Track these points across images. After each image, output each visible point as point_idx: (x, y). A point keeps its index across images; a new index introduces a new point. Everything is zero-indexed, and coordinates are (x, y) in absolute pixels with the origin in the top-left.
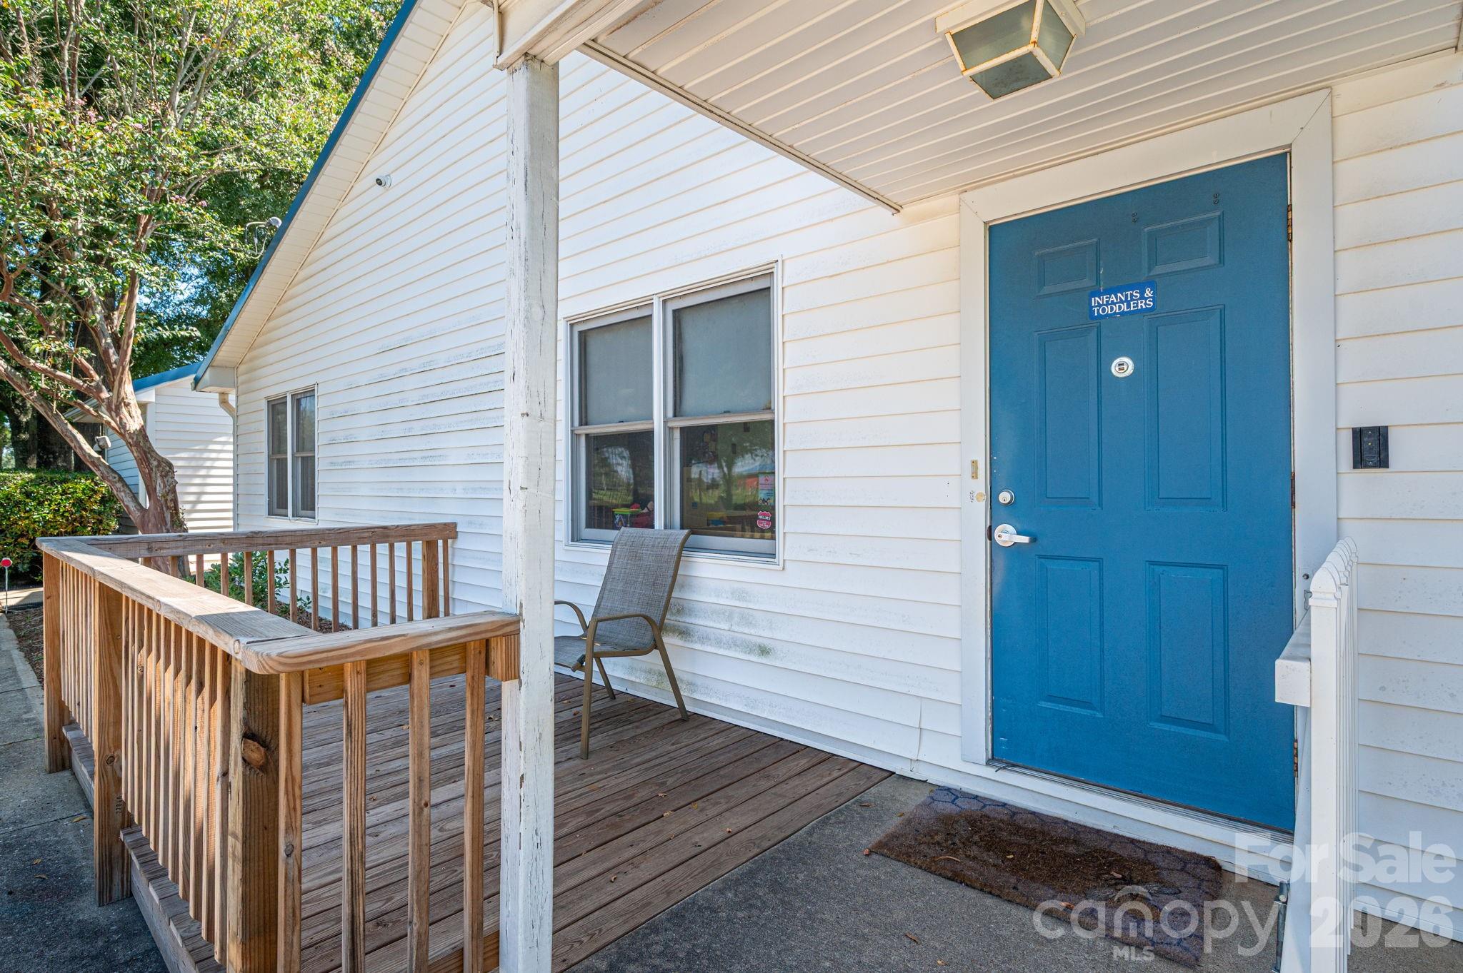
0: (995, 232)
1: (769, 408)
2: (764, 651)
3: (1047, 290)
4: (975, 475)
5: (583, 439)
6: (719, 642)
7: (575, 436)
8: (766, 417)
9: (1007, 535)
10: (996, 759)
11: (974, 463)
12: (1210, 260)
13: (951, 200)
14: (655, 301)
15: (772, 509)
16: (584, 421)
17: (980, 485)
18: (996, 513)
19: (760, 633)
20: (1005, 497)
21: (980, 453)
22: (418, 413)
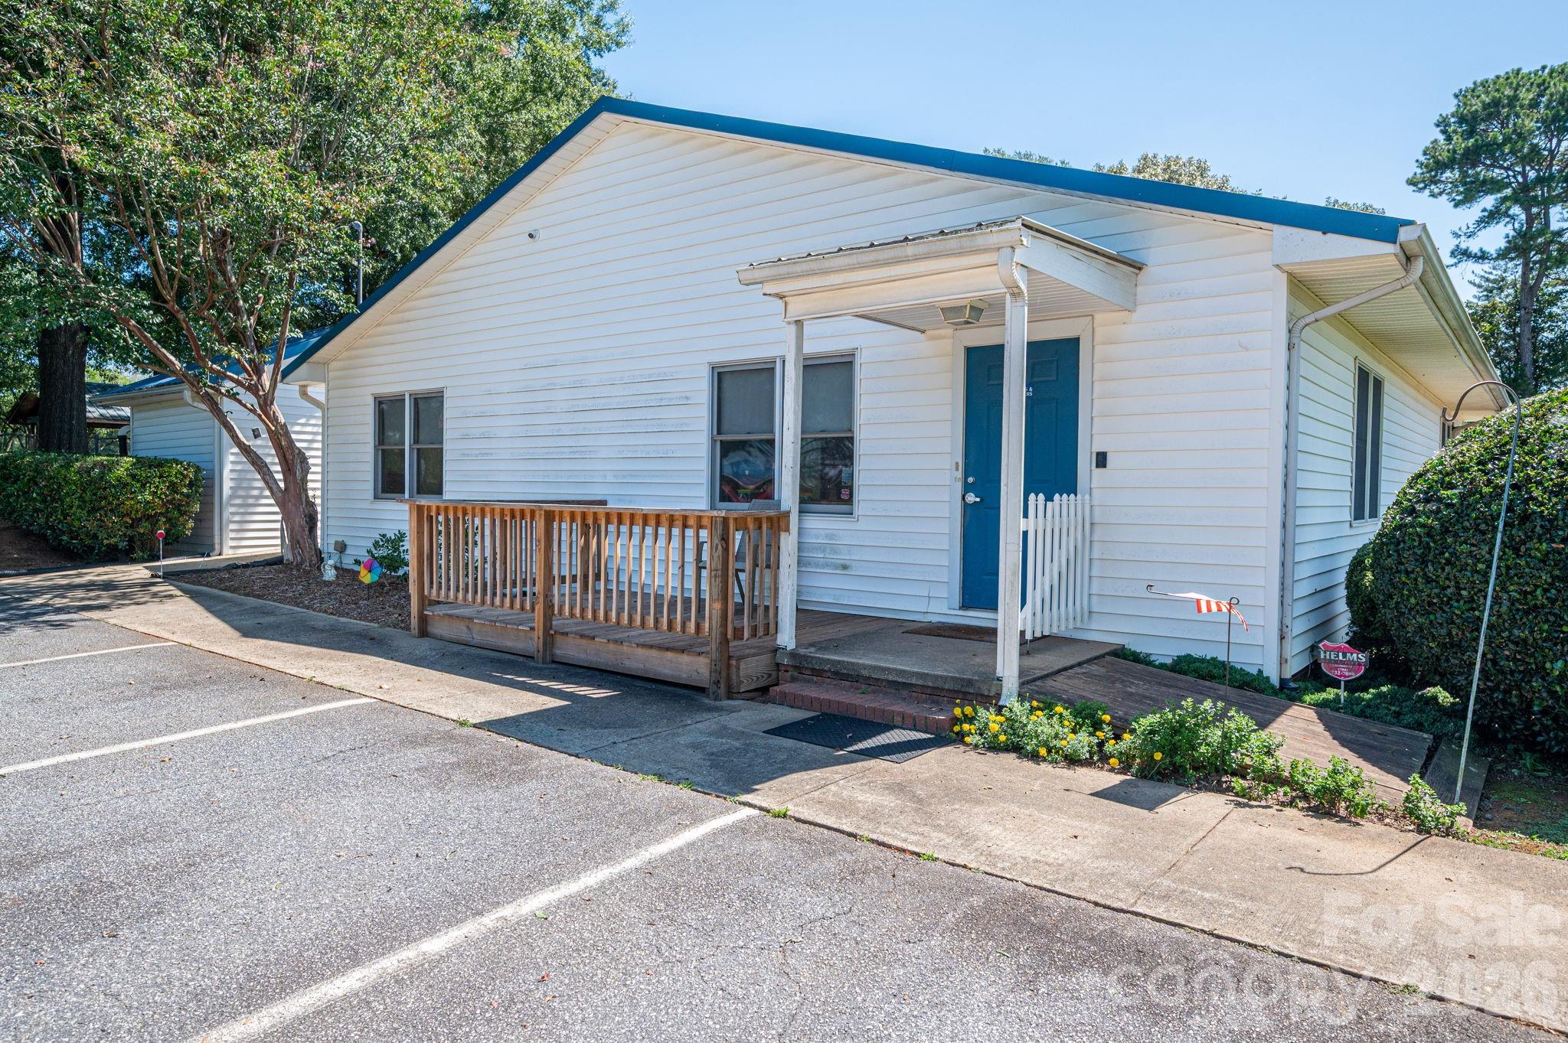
0: (970, 351)
1: (850, 430)
2: (845, 567)
3: (991, 382)
4: (957, 469)
5: (718, 443)
6: (817, 566)
7: (714, 441)
8: (849, 435)
9: (971, 498)
10: (964, 606)
11: (957, 463)
12: (1054, 378)
13: (949, 331)
14: (778, 361)
15: (851, 488)
16: (719, 433)
17: (960, 474)
18: (967, 488)
19: (844, 557)
20: (971, 480)
21: (959, 458)
22: (568, 418)
